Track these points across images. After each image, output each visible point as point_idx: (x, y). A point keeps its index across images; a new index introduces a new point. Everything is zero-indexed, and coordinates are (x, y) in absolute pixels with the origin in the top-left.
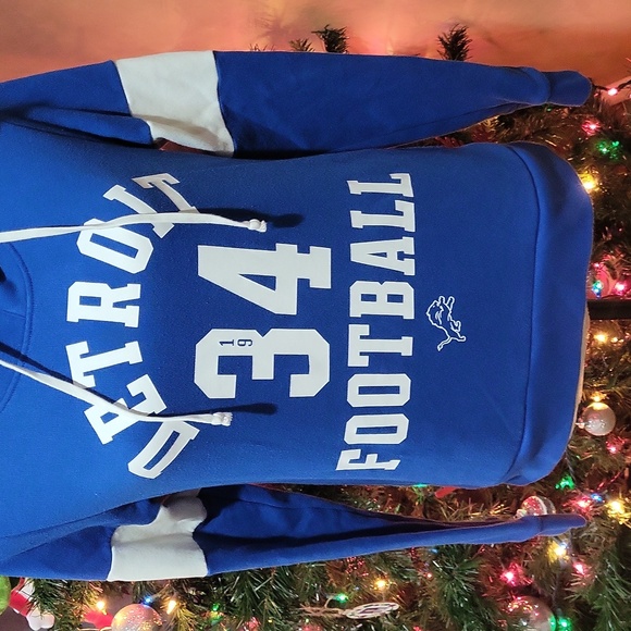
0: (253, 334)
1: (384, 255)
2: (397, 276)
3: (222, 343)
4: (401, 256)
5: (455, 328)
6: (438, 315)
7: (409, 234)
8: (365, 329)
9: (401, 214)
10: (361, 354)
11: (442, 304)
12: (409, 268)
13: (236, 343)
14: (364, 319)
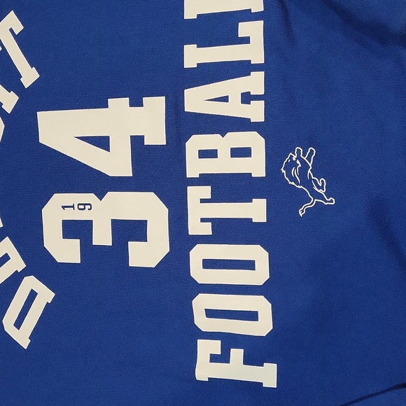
0: (90, 198)
1: (225, 99)
2: (242, 125)
3: (64, 207)
4: (247, 98)
5: (319, 187)
6: (295, 172)
7: (257, 68)
8: (206, 191)
9: (246, 40)
10: (203, 220)
12: (256, 112)
13: (76, 207)
14: (203, 180)
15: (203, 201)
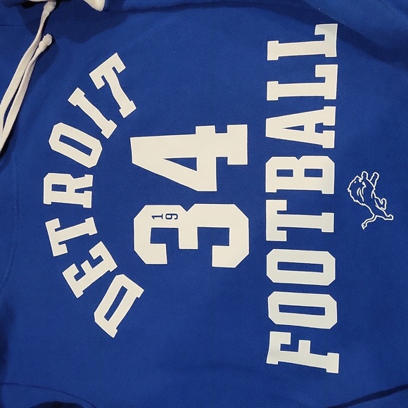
0: (177, 209)
1: (301, 128)
2: (316, 150)
3: (153, 217)
4: (320, 128)
5: (380, 206)
6: (360, 192)
7: (330, 103)
8: (282, 205)
9: (322, 80)
10: (279, 229)
11: (364, 180)
12: (328, 140)
13: (164, 217)
14: (280, 195)
15: (279, 212)
